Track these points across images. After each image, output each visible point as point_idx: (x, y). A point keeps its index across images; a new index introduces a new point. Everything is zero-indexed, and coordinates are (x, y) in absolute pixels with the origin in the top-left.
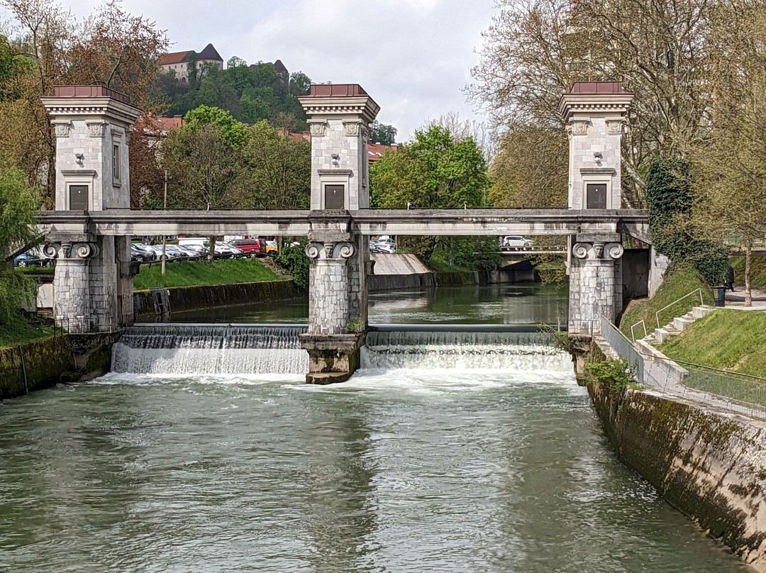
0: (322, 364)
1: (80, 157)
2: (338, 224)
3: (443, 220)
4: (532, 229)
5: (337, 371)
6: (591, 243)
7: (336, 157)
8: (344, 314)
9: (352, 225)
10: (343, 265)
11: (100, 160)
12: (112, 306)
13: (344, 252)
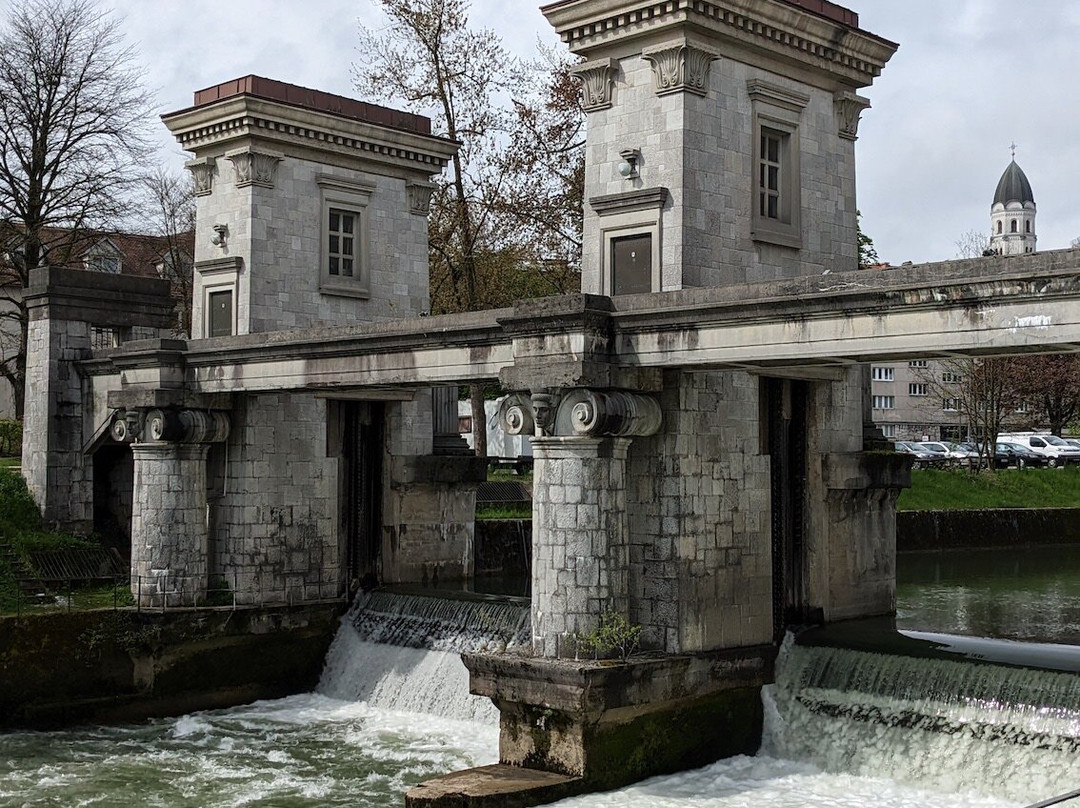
2: (566, 337)
5: (558, 768)
7: (635, 159)
8: (590, 599)
9: (619, 339)
10: (588, 455)
11: (249, 235)
12: (300, 549)
13: (577, 418)
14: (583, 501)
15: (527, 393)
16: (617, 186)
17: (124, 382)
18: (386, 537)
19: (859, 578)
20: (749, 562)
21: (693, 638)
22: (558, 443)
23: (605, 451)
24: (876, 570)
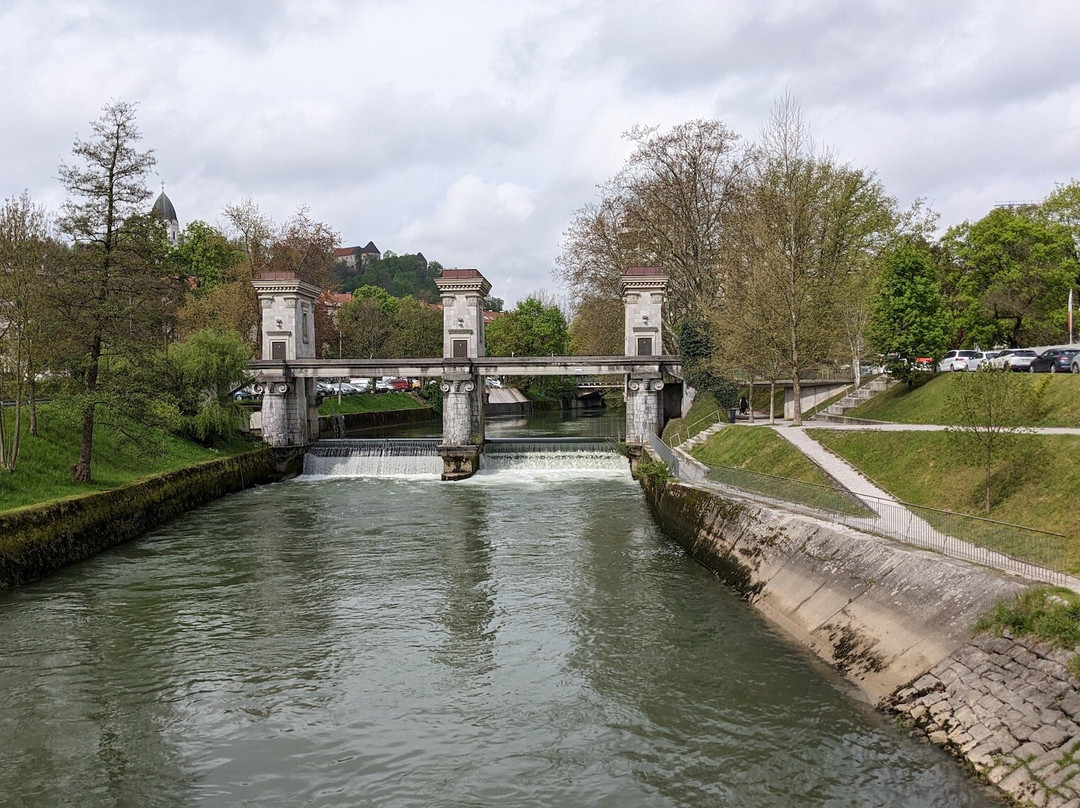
0: (453, 467)
1: (280, 322)
2: (463, 368)
3: (537, 364)
4: (600, 370)
5: (463, 471)
6: (641, 380)
7: (461, 321)
11: (294, 324)
12: (303, 426)
13: (467, 388)
15: (452, 382)
22: (460, 393)
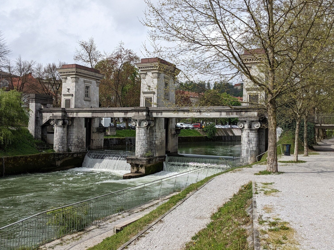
0: (135, 170)
1: (69, 89)
2: (143, 113)
3: (184, 111)
4: (221, 115)
5: (141, 173)
6: (245, 121)
7: (149, 87)
8: (145, 149)
9: (150, 113)
10: (145, 129)
11: (74, 90)
12: (81, 143)
13: (145, 124)
14: (144, 136)
15: (137, 120)
16: (146, 90)
17: (53, 114)
18: (91, 141)
19: (174, 147)
20: (163, 144)
21: (157, 155)
22: (141, 127)
23: (147, 129)
24: (176, 145)
